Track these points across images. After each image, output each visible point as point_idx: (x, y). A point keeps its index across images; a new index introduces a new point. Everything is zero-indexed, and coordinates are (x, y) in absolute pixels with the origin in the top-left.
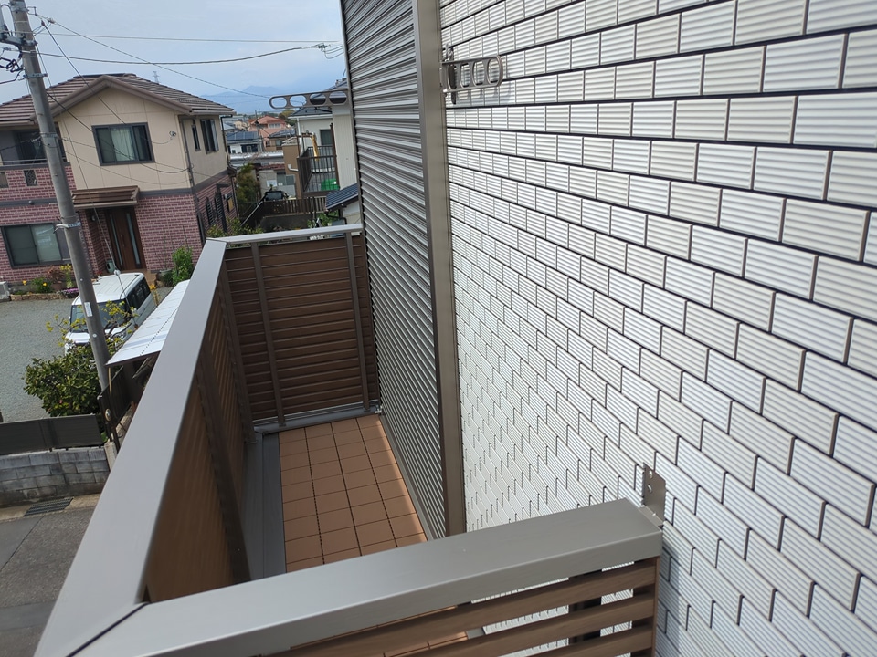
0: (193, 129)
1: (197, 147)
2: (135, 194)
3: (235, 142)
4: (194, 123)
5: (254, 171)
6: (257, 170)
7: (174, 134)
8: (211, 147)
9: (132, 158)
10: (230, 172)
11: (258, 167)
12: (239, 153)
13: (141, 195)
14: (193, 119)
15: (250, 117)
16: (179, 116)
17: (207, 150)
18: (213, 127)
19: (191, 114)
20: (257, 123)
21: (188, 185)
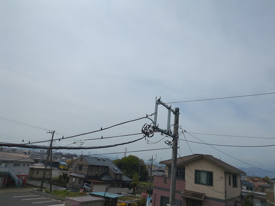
0: (229, 177)
1: (230, 184)
2: (203, 197)
3: (245, 185)
4: (230, 175)
5: (251, 198)
6: (252, 198)
7: (222, 178)
8: (235, 185)
9: (205, 183)
10: (241, 197)
11: (253, 196)
12: (245, 189)
13: (206, 198)
14: (230, 173)
15: (251, 177)
16: (225, 172)
17: (234, 186)
18: (237, 178)
19: (229, 172)
20: (253, 180)
21: (224, 198)
